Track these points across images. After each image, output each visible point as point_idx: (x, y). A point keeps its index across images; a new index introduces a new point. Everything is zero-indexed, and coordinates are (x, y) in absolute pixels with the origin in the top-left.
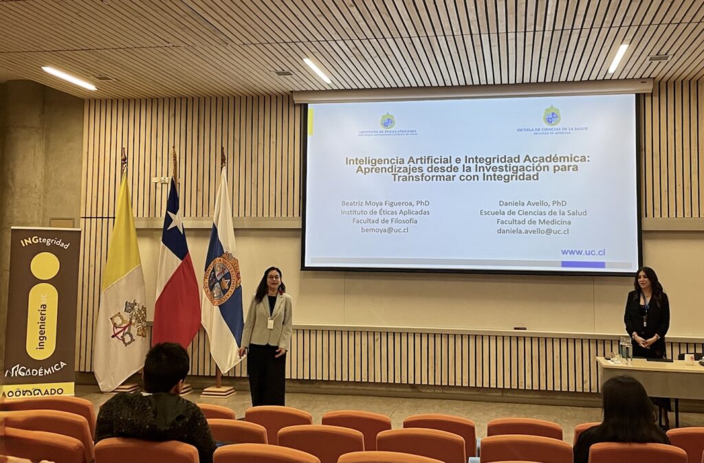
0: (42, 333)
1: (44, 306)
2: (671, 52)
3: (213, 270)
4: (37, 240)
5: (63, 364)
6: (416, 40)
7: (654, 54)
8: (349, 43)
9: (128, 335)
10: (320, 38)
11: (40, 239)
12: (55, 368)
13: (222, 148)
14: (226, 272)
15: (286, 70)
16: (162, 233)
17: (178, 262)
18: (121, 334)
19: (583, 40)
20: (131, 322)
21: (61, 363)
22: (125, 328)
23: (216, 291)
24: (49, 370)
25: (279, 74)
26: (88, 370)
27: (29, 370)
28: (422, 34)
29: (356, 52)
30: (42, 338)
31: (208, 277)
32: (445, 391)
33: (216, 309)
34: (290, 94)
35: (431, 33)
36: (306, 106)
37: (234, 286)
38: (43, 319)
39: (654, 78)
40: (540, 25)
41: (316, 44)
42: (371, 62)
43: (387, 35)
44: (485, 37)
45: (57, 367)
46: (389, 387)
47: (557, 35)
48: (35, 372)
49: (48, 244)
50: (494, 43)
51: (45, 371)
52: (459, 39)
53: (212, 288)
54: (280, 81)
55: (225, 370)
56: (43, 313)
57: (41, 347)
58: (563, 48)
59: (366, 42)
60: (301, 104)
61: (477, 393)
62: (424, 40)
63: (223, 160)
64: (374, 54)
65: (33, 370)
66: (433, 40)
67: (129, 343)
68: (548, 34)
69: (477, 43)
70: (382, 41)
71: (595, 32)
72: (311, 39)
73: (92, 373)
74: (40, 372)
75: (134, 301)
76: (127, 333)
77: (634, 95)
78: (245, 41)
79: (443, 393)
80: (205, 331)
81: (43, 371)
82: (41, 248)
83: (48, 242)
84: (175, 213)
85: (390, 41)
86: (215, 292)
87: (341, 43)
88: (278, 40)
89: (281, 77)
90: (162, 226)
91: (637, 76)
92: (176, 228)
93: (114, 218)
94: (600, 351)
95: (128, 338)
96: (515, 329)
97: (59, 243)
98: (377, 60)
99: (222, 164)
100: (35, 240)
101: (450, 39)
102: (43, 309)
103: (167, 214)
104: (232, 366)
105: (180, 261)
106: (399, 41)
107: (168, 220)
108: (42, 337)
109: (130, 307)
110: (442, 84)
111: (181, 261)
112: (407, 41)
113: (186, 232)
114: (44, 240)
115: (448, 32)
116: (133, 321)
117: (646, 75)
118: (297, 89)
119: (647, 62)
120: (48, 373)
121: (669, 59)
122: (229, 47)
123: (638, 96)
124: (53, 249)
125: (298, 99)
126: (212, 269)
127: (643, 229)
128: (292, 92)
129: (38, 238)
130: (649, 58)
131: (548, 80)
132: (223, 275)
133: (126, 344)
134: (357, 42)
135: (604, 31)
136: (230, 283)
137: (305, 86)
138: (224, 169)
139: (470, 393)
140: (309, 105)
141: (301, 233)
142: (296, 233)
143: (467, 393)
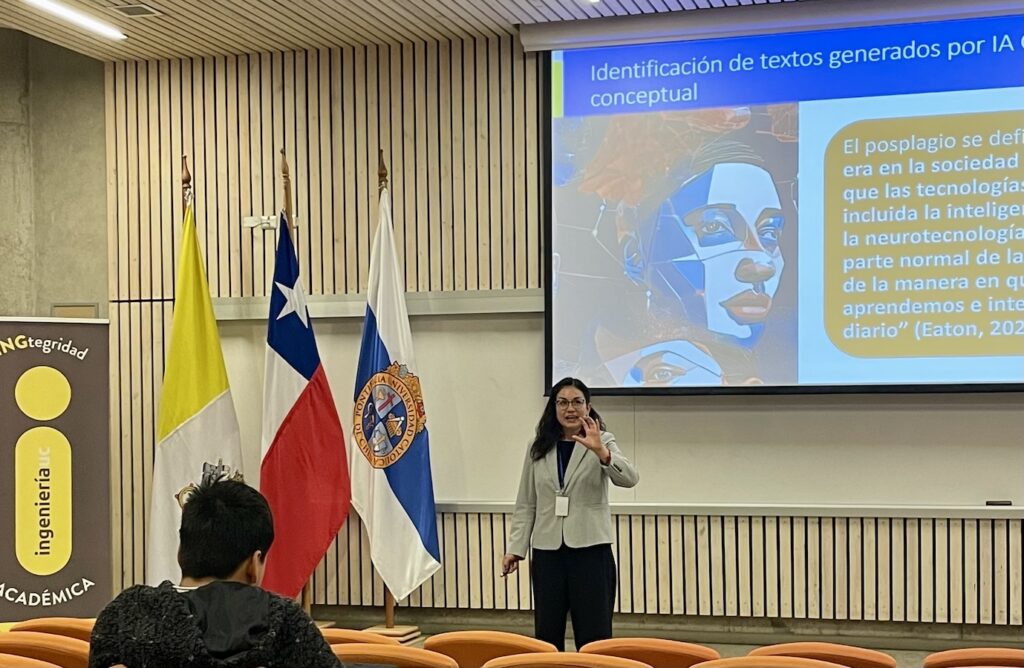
0: (44, 524)
1: (45, 471)
3: (371, 399)
4: (25, 342)
5: (87, 584)
11: (30, 340)
12: (72, 592)
13: (380, 152)
14: (396, 401)
16: (265, 328)
17: (297, 383)
21: (85, 581)
23: (377, 440)
24: (62, 593)
27: (23, 595)
30: (44, 534)
31: (361, 412)
32: (842, 632)
33: (380, 475)
34: (513, 31)
36: (547, 56)
37: (413, 429)
38: (45, 497)
45: (77, 590)
46: (729, 624)
48: (35, 599)
49: (46, 350)
51: (54, 595)
53: (369, 434)
55: (400, 596)
56: (44, 484)
57: (44, 550)
60: (537, 53)
61: (907, 634)
63: (382, 176)
65: (32, 595)
74: (44, 599)
75: (220, 461)
79: (839, 635)
80: (360, 519)
81: (51, 597)
82: (33, 359)
83: (46, 347)
84: (291, 285)
86: (375, 441)
90: (266, 314)
92: (294, 315)
93: (173, 300)
96: (988, 504)
97: (66, 348)
99: (380, 182)
100: (20, 343)
102: (43, 477)
103: (275, 288)
104: (415, 586)
105: (305, 382)
107: (278, 300)
108: (46, 532)
109: (209, 473)
111: (307, 382)
113: (315, 327)
114: (38, 343)
118: (527, 21)
120: (60, 600)
124: (56, 361)
125: (531, 43)
126: (367, 397)
128: (517, 26)
129: (27, 339)
132: (389, 407)
136: (405, 423)
137: (545, 11)
138: (386, 193)
139: (894, 634)
140: (553, 53)
141: (543, 321)
142: (535, 321)
143: (887, 634)
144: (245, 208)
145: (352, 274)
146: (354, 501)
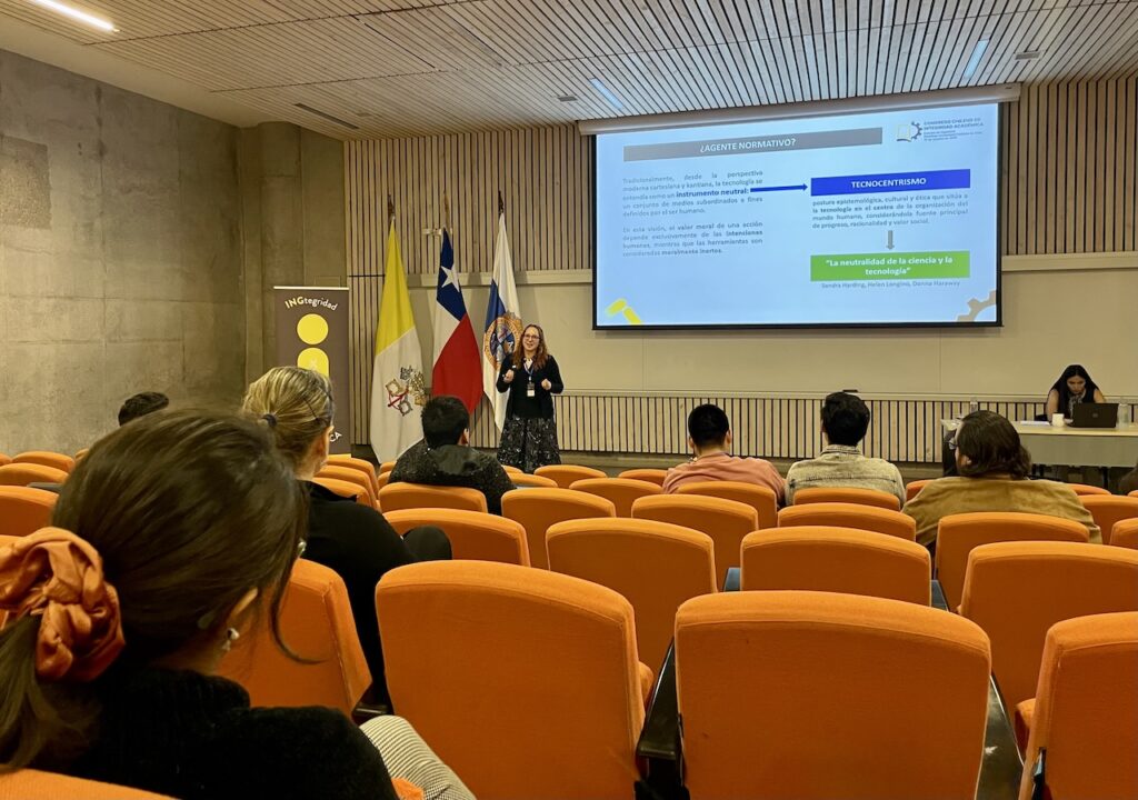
2: (1043, 48)
3: (495, 332)
4: (303, 301)
6: (724, 48)
7: (1021, 50)
8: (644, 56)
9: (405, 405)
10: (608, 52)
11: (306, 300)
13: (499, 193)
14: (509, 333)
15: (570, 94)
16: (435, 292)
17: (455, 323)
18: (398, 403)
19: (930, 36)
20: (407, 390)
22: (401, 396)
23: (499, 355)
25: (562, 99)
26: (364, 442)
28: (731, 39)
29: (651, 66)
31: (489, 339)
34: (575, 124)
35: (741, 38)
36: (594, 137)
39: (1022, 83)
40: (876, 20)
41: (604, 59)
42: (669, 78)
43: (688, 43)
44: (808, 39)
47: (898, 31)
49: (314, 305)
50: (820, 46)
52: (776, 44)
53: (494, 351)
54: (562, 108)
58: (905, 49)
59: (663, 54)
60: (588, 136)
62: (734, 46)
63: (500, 207)
64: (673, 69)
66: (745, 46)
67: (407, 412)
68: (886, 31)
69: (798, 47)
70: (683, 52)
71: (945, 25)
72: (598, 53)
73: (369, 446)
75: (410, 366)
76: (404, 401)
77: (996, 105)
78: (522, 61)
80: (488, 400)
82: (308, 310)
83: (314, 303)
84: (450, 268)
85: (693, 51)
86: (497, 356)
87: (634, 57)
88: (560, 57)
89: (565, 103)
90: (436, 284)
91: (1001, 81)
92: (451, 285)
93: (384, 276)
95: (406, 408)
97: (325, 304)
98: (677, 75)
99: (499, 210)
100: (300, 301)
101: (765, 44)
103: (441, 269)
105: (458, 322)
106: (703, 49)
107: (443, 277)
109: (404, 373)
110: (756, 103)
112: (713, 49)
113: (462, 290)
114: (310, 301)
115: (762, 36)
116: (410, 388)
117: (1011, 79)
118: (583, 118)
119: (1013, 62)
121: (1040, 56)
122: (503, 69)
123: (1001, 105)
124: (320, 311)
125: (585, 130)
126: (493, 330)
127: (1003, 270)
128: (577, 121)
129: (304, 299)
130: (1015, 56)
131: (888, 91)
132: (505, 336)
133: (404, 414)
134: (653, 54)
135: (957, 23)
136: (514, 345)
137: (593, 113)
138: (503, 216)
140: (598, 136)
141: (591, 288)
142: (587, 287)
144: (423, 225)
145: (484, 261)
146: (485, 389)
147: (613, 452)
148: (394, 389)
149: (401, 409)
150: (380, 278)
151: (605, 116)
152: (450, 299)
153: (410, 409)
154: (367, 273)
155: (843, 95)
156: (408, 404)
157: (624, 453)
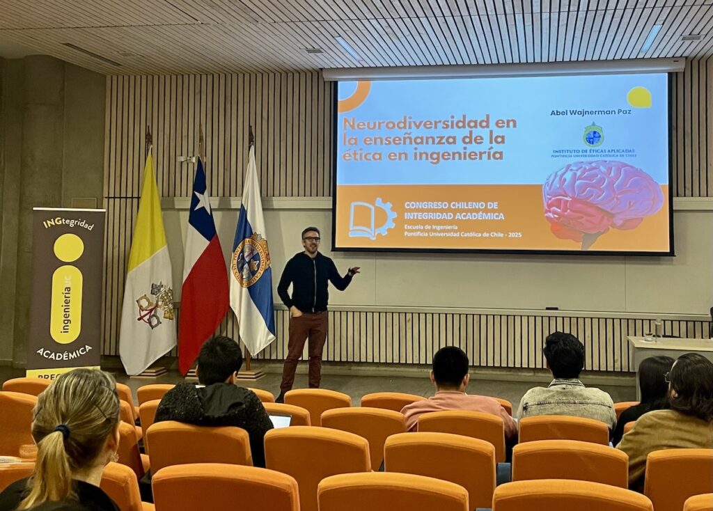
0: (66, 316)
1: (68, 289)
2: (703, 33)
3: (242, 251)
4: (60, 221)
5: (88, 348)
6: (450, 20)
7: (687, 33)
8: (383, 22)
9: (155, 318)
10: (353, 17)
11: (63, 220)
12: (80, 352)
13: (250, 127)
14: (255, 253)
15: (317, 47)
16: (188, 214)
17: (205, 243)
18: (148, 317)
19: (617, 20)
20: (157, 305)
21: (87, 346)
22: (151, 311)
23: (245, 272)
24: (74, 353)
25: (309, 51)
26: (113, 353)
27: (53, 354)
28: (456, 13)
29: (388, 30)
30: (66, 322)
31: (236, 258)
32: (476, 372)
33: (245, 290)
34: (320, 71)
35: (465, 13)
36: (336, 83)
37: (263, 267)
38: (67, 302)
39: (686, 57)
40: (574, 5)
41: (349, 23)
42: (403, 40)
43: (420, 14)
44: (519, 17)
45: (82, 351)
46: (421, 368)
47: (591, 15)
48: (59, 357)
49: (72, 225)
50: (529, 23)
51: (70, 355)
52: (493, 19)
53: (241, 269)
54: (310, 59)
55: (254, 354)
56: (67, 295)
57: (65, 330)
58: (596, 28)
59: (399, 22)
60: (331, 82)
61: (508, 373)
62: (458, 19)
63: (251, 139)
64: (407, 33)
65: (58, 354)
66: (467, 19)
67: (156, 325)
68: (582, 15)
69: (511, 22)
70: (416, 21)
71: (629, 12)
72: (343, 17)
73: (118, 357)
74: (65, 357)
75: (161, 283)
76: (154, 315)
77: (667, 74)
78: (277, 19)
79: (475, 373)
80: (233, 313)
81: (68, 355)
82: (65, 230)
83: (72, 223)
84: (202, 193)
85: (424, 20)
86: (244, 273)
87: (374, 22)
88: (310, 18)
89: (312, 55)
90: (189, 207)
91: (670, 55)
92: (203, 208)
93: (139, 198)
94: (631, 331)
95: (155, 322)
96: (548, 309)
97: (82, 224)
98: (410, 38)
99: (250, 143)
100: (59, 222)
101: (484, 18)
102: (67, 292)
103: (193, 194)
104: (262, 349)
105: (208, 243)
106: (432, 19)
107: (195, 201)
108: (67, 321)
109: (155, 289)
110: (474, 62)
111: (209, 242)
112: (441, 20)
113: (213, 213)
114: (67, 221)
115: (482, 12)
116: (160, 303)
117: (678, 54)
118: (327, 67)
119: (680, 42)
120: (73, 357)
121: (702, 38)
122: (259, 25)
123: (670, 74)
124: (77, 231)
125: (328, 77)
126: (240, 250)
127: (674, 209)
128: (321, 69)
129: (61, 220)
130: (682, 37)
131: (581, 58)
132: (252, 256)
133: (152, 327)
134: (391, 21)
135: (638, 12)
136: (259, 264)
137: (336, 63)
138: (253, 148)
139: (502, 373)
140: (339, 82)
141: (331, 213)
142: (327, 213)
143: (498, 373)
144: (178, 152)
145: (234, 187)
146: (231, 304)
147: (347, 362)
148: (144, 303)
149: (150, 323)
150: (135, 201)
151: (346, 66)
152: (202, 221)
153: (159, 322)
154: (123, 195)
155: (545, 60)
156: (158, 318)
157: (357, 363)
